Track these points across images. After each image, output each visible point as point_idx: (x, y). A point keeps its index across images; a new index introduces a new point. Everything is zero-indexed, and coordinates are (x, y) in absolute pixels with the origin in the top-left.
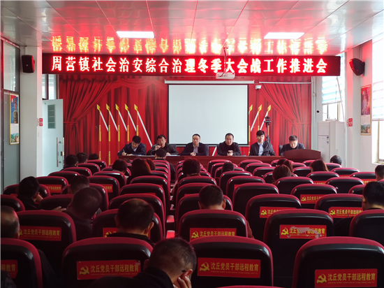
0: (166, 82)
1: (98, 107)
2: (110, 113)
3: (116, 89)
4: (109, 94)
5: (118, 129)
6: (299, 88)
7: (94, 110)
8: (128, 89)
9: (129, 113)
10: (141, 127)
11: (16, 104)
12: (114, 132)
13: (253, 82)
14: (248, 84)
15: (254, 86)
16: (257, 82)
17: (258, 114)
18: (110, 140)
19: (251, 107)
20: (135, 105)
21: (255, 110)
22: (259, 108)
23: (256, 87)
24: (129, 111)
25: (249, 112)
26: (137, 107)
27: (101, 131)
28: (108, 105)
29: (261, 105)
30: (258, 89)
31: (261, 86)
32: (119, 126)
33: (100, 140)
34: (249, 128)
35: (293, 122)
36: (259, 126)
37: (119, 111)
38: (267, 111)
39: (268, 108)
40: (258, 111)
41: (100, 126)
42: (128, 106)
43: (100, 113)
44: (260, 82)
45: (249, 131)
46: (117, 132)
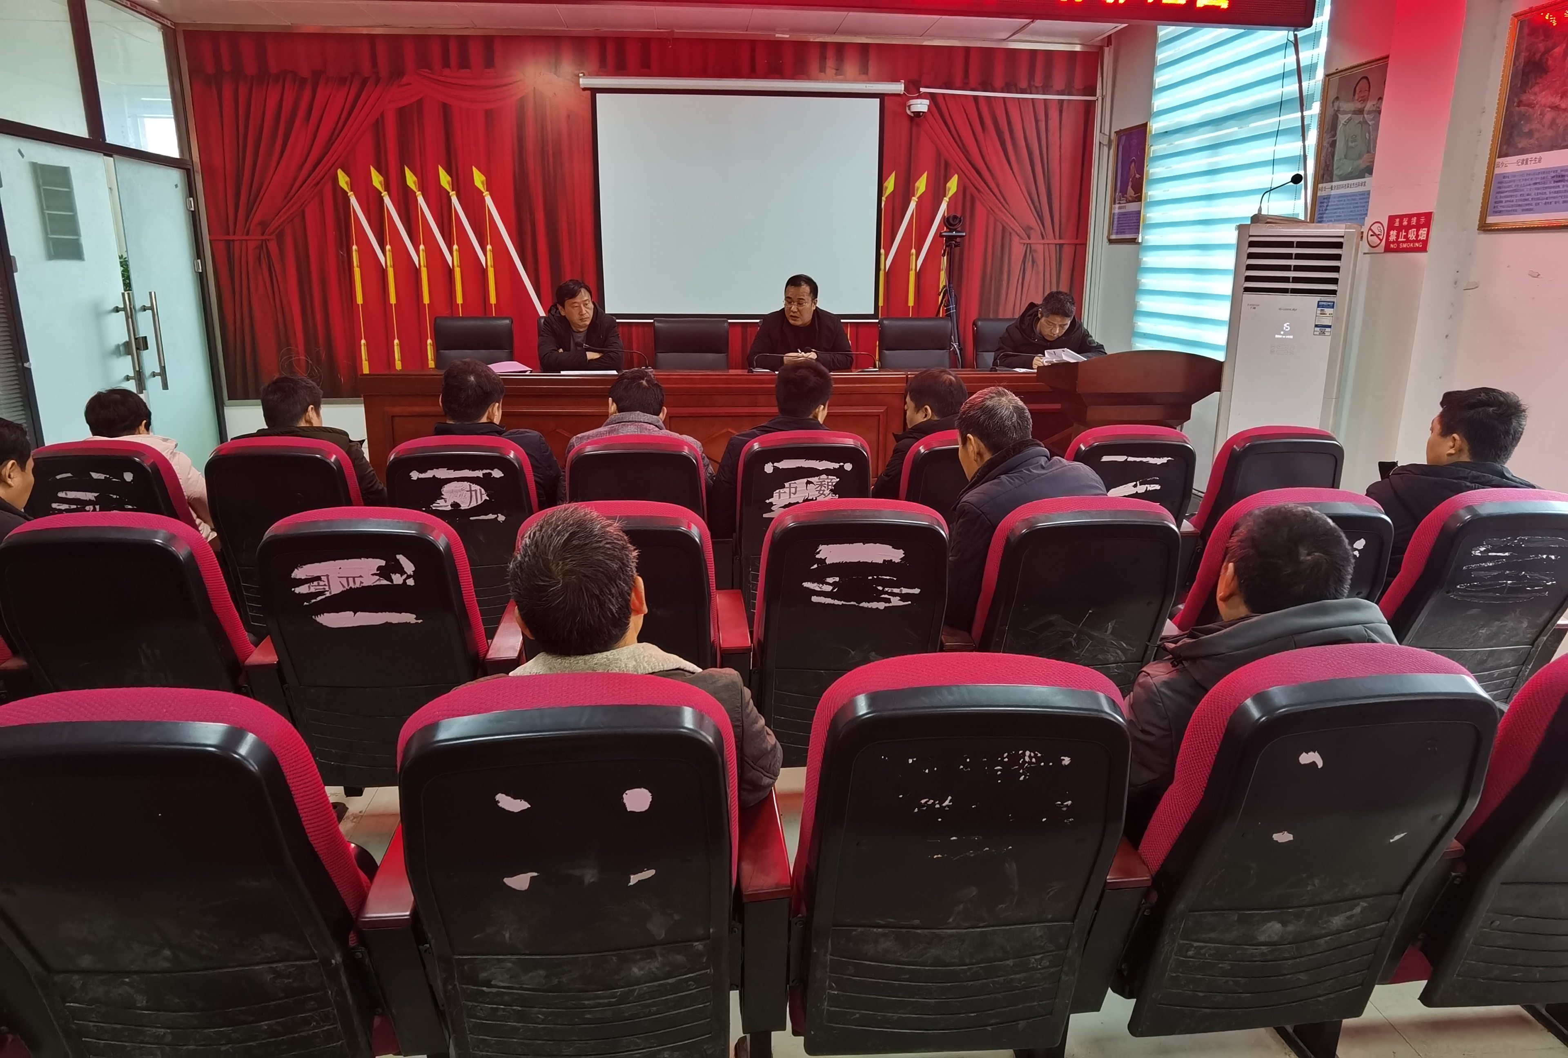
0: (586, 82)
1: (343, 180)
2: (387, 200)
4: (378, 126)
5: (418, 258)
6: (1054, 114)
7: (328, 188)
8: (446, 109)
9: (455, 200)
10: (501, 252)
12: (409, 272)
13: (898, 88)
14: (881, 96)
15: (901, 100)
16: (913, 88)
17: (913, 205)
18: (393, 300)
19: (889, 182)
20: (474, 169)
21: (905, 190)
22: (917, 184)
23: (909, 106)
24: (454, 192)
25: (884, 199)
26: (483, 178)
27: (361, 267)
28: (379, 171)
29: (925, 175)
30: (917, 114)
31: (927, 102)
32: (422, 247)
33: (360, 300)
34: (883, 258)
35: (1029, 239)
36: (913, 251)
37: (419, 194)
38: (945, 196)
39: (948, 185)
40: (914, 196)
41: (355, 247)
42: (449, 172)
43: (350, 200)
44: (922, 90)
45: (882, 267)
46: (417, 271)
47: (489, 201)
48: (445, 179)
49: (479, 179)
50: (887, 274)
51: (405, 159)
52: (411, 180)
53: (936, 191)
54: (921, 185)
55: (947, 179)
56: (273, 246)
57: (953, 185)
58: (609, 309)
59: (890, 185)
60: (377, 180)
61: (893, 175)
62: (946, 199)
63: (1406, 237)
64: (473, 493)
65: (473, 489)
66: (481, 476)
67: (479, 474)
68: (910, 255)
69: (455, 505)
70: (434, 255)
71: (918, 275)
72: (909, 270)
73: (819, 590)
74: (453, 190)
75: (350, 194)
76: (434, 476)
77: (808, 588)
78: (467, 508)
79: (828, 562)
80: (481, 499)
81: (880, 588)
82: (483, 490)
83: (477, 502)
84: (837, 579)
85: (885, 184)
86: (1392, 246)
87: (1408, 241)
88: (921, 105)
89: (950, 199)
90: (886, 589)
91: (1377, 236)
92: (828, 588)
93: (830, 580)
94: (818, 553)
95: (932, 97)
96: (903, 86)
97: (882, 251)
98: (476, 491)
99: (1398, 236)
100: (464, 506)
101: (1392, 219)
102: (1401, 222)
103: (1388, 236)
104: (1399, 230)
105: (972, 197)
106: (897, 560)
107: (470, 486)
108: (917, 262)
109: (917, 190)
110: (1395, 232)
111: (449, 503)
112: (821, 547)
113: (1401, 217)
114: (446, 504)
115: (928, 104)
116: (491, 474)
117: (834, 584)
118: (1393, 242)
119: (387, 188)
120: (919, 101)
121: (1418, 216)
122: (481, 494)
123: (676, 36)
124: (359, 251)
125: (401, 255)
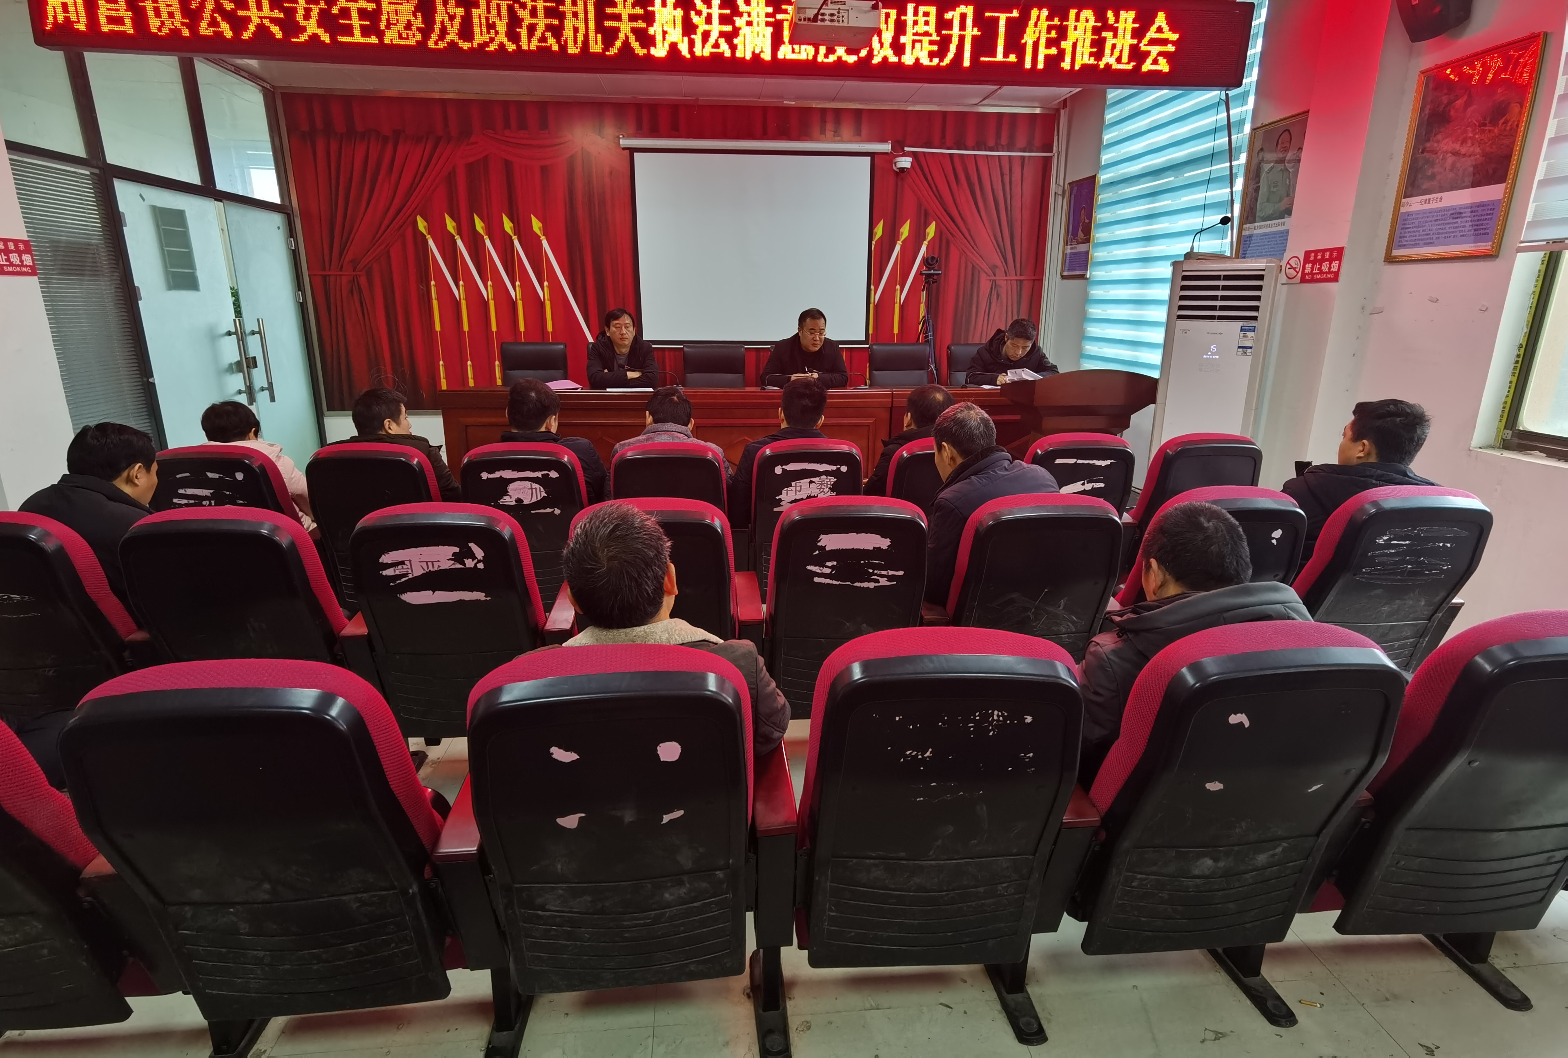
0: (625, 143)
1: (422, 225)
2: (460, 243)
3: (469, 166)
4: (451, 181)
5: (487, 292)
6: (1016, 168)
7: (410, 231)
9: (516, 243)
10: (556, 288)
12: (479, 305)
13: (886, 147)
14: (872, 155)
15: (889, 158)
16: (899, 149)
17: (898, 248)
18: (466, 328)
19: (878, 229)
20: (532, 216)
21: (891, 235)
22: (901, 230)
23: (895, 163)
24: (516, 237)
25: (874, 242)
26: (540, 225)
27: (438, 299)
28: (452, 218)
29: (908, 222)
30: (902, 170)
31: (910, 159)
32: (490, 283)
33: (438, 328)
34: (872, 293)
35: (995, 276)
36: (898, 287)
37: (486, 237)
38: (925, 240)
39: (928, 230)
40: (899, 240)
41: (433, 283)
42: (511, 220)
43: (428, 242)
44: (906, 149)
45: (872, 300)
46: (486, 304)
47: (545, 244)
48: (508, 226)
49: (536, 225)
50: (876, 307)
51: (474, 207)
52: (479, 225)
53: (918, 236)
54: (905, 231)
55: (927, 225)
56: (363, 280)
57: (931, 231)
58: (646, 337)
59: (879, 231)
60: (450, 225)
61: (882, 222)
62: (926, 243)
63: (1320, 269)
64: (534, 490)
65: (533, 487)
66: (540, 476)
67: (539, 474)
68: (895, 290)
69: (519, 501)
70: (500, 289)
71: (902, 307)
72: (894, 303)
73: (820, 572)
74: (515, 235)
75: (428, 237)
76: (501, 476)
77: (811, 571)
78: (528, 503)
79: (827, 549)
80: (541, 496)
81: (871, 571)
82: (542, 489)
83: (537, 498)
84: (835, 563)
85: (875, 230)
86: (1307, 277)
87: (1321, 272)
88: (905, 162)
89: (929, 242)
90: (876, 572)
91: (1294, 269)
92: (827, 571)
93: (829, 564)
94: (820, 541)
95: (914, 155)
96: (890, 145)
97: (872, 287)
98: (536, 489)
99: (1312, 268)
100: (526, 502)
101: (1307, 254)
102: (1316, 256)
103: (1304, 268)
104: (1314, 263)
105: (948, 241)
106: (885, 547)
107: (531, 485)
108: (901, 296)
109: (902, 235)
110: (1310, 265)
111: (514, 499)
112: (822, 536)
113: (1316, 252)
114: (511, 500)
115: (911, 161)
116: (549, 475)
117: (832, 567)
118: (1308, 274)
119: (459, 233)
120: (903, 159)
121: (1331, 250)
122: (540, 492)
123: (700, 103)
124: (436, 286)
125: (472, 290)
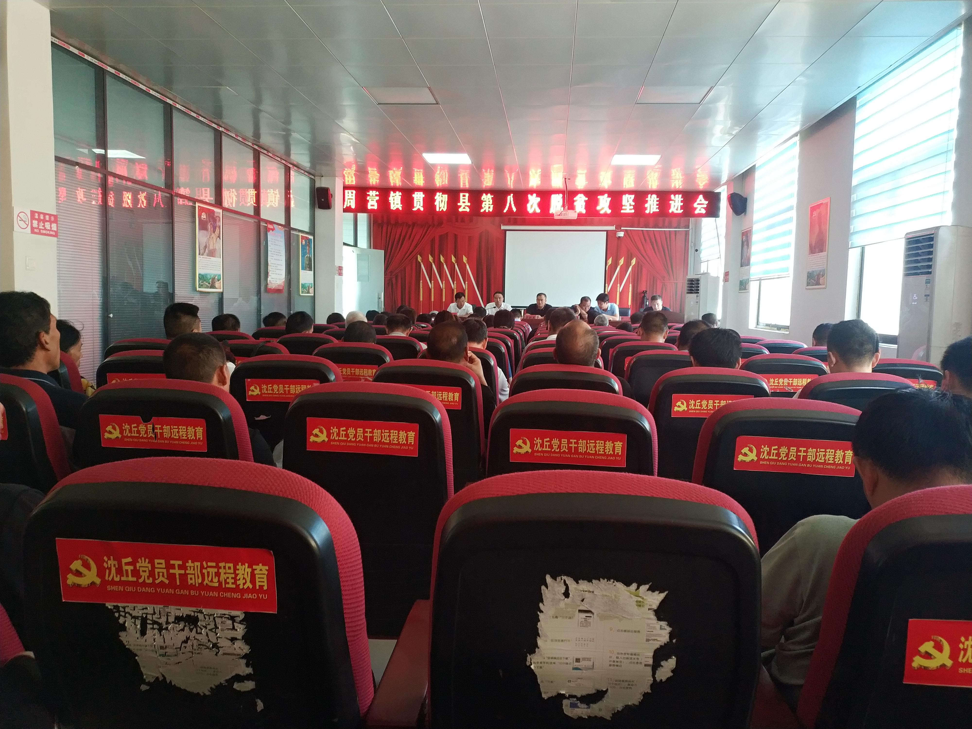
0: (503, 227)
1: (419, 258)
2: (434, 266)
3: (441, 236)
4: (433, 241)
5: (442, 285)
6: (673, 236)
7: (414, 261)
8: (456, 236)
9: (456, 266)
10: (470, 285)
11: (310, 247)
12: (439, 290)
13: (613, 228)
14: (607, 231)
15: (614, 232)
16: (618, 228)
17: (619, 268)
18: (433, 300)
20: (464, 256)
21: (616, 264)
22: (620, 261)
23: (617, 234)
24: (456, 264)
25: (607, 266)
26: (466, 259)
27: (423, 288)
28: (432, 256)
29: (623, 258)
30: (620, 237)
32: (444, 282)
33: (421, 299)
35: (662, 281)
36: (619, 285)
37: (444, 264)
38: (631, 266)
39: (632, 262)
41: (421, 281)
42: (455, 257)
43: (421, 266)
44: (622, 228)
46: (442, 290)
47: (468, 267)
48: (453, 259)
51: (441, 252)
53: (627, 264)
55: (632, 259)
56: (394, 280)
60: (431, 259)
61: (611, 258)
68: (617, 287)
70: (448, 284)
71: (620, 293)
72: (617, 291)
75: (421, 263)
85: (608, 261)
95: (626, 231)
96: (616, 227)
97: (607, 285)
105: (641, 266)
108: (620, 289)
109: (620, 264)
115: (624, 233)
119: (434, 262)
120: (621, 232)
124: (423, 282)
125: (437, 284)
